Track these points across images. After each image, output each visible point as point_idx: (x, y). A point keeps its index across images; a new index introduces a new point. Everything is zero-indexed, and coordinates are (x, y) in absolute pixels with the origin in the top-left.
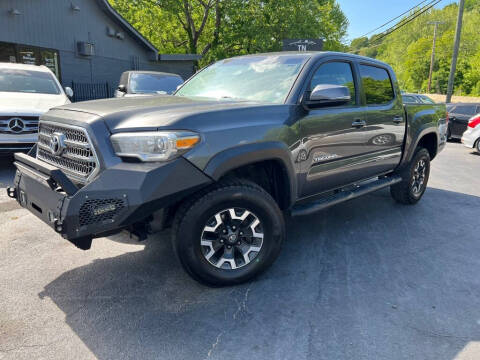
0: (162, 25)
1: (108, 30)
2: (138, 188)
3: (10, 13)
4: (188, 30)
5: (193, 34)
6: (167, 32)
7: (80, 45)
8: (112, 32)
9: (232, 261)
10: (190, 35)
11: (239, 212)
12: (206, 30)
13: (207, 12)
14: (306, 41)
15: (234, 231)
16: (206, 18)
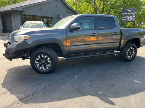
0: (88, 8)
1: (66, 11)
2: (15, 47)
3: (41, 8)
4: (95, 8)
5: (96, 10)
6: (89, 9)
7: (58, 15)
8: (68, 11)
9: (44, 68)
10: (95, 10)
11: (44, 56)
12: (100, 8)
13: (101, 2)
14: (131, 9)
15: (44, 60)
16: (100, 4)
